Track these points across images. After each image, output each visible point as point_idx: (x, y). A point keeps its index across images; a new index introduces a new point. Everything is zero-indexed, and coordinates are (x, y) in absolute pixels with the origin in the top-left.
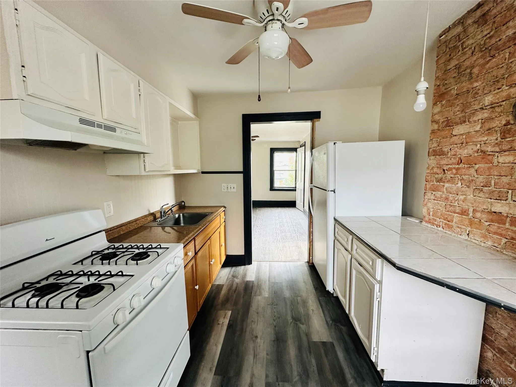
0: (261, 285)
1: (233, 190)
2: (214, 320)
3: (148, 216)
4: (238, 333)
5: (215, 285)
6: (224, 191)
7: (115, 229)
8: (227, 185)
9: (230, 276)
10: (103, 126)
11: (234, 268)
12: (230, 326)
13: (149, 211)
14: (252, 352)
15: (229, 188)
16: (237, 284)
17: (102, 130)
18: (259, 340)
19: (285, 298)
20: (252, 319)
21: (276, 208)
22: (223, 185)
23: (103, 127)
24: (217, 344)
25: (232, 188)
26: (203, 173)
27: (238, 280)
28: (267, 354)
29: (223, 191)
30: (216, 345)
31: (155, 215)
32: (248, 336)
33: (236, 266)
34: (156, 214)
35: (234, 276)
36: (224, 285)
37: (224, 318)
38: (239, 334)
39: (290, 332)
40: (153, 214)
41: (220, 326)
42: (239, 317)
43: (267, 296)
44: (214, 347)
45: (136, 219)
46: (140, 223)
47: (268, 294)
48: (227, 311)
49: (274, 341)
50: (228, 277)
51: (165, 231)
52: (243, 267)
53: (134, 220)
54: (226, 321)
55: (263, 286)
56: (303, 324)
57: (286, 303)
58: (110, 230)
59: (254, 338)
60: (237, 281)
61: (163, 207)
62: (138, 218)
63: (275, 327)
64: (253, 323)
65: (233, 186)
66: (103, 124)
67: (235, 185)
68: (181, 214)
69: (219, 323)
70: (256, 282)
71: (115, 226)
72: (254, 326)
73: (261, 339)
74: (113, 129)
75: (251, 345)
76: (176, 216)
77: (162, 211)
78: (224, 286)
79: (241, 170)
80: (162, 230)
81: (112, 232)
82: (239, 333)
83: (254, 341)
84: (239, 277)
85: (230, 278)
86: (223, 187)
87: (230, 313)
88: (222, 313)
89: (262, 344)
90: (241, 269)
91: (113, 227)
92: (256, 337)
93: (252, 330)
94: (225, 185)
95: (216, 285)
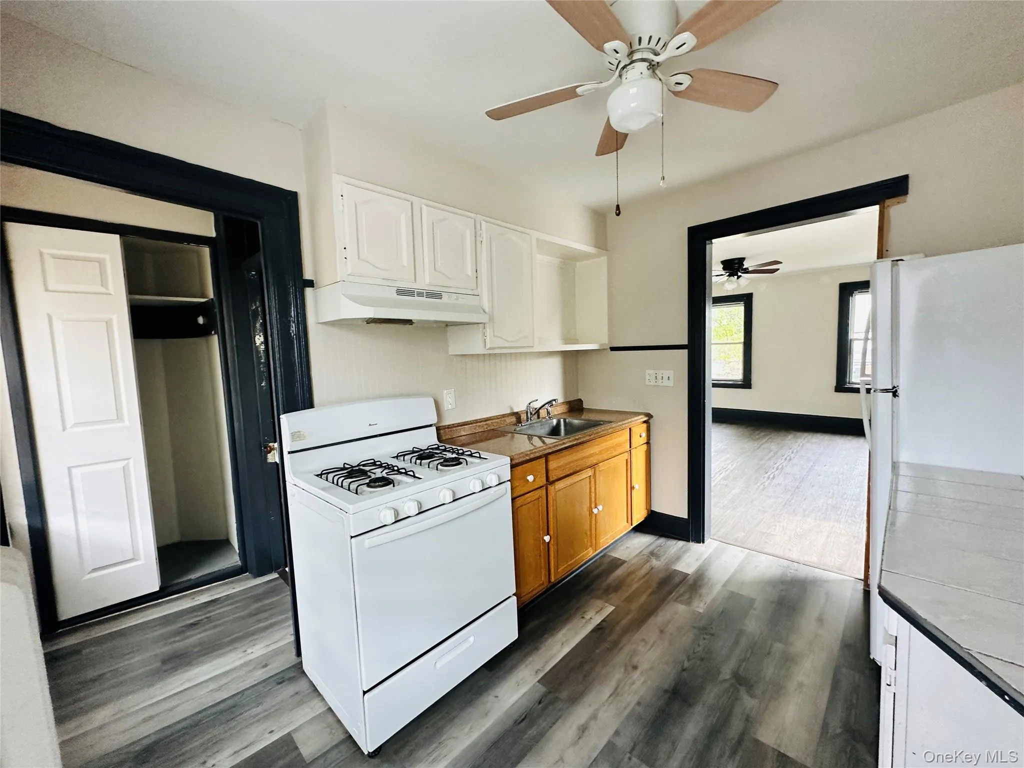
0: (700, 586)
1: (666, 383)
2: (578, 609)
3: (508, 416)
4: (606, 645)
5: (610, 556)
6: (649, 383)
7: (455, 427)
8: (656, 372)
9: (646, 552)
10: (425, 293)
11: (662, 540)
12: (599, 628)
13: (511, 409)
14: (613, 684)
15: (659, 377)
16: (652, 568)
17: (424, 299)
18: (636, 675)
19: (741, 632)
20: (645, 637)
21: (850, 438)
22: (647, 372)
23: (425, 295)
24: (564, 644)
25: (665, 378)
26: (613, 349)
27: (658, 562)
28: (639, 703)
29: (647, 383)
30: (562, 644)
31: (520, 417)
32: (621, 657)
33: (668, 538)
34: (522, 415)
35: (652, 554)
36: (626, 561)
37: (597, 613)
38: (608, 648)
39: (711, 695)
40: (517, 415)
41: (584, 621)
42: (624, 622)
43: (701, 611)
44: (558, 646)
45: (487, 418)
46: (494, 425)
47: (705, 607)
48: (607, 604)
49: (666, 691)
50: (642, 551)
51: (532, 444)
52: (681, 543)
53: (485, 418)
54: (598, 620)
55: (704, 591)
56: (752, 696)
57: (736, 642)
58: (448, 428)
59: (630, 668)
60: (654, 562)
61: (530, 404)
62: (490, 417)
63: (684, 670)
64: (643, 644)
65: (667, 373)
66: (425, 291)
67: (670, 373)
68: (562, 420)
69: (585, 616)
70: (692, 578)
71: (456, 424)
72: (641, 648)
73: (642, 673)
74: (437, 296)
75: (618, 675)
76: (553, 423)
77: (529, 411)
78: (626, 564)
79: (685, 341)
80: (527, 441)
81: (450, 429)
82: (608, 646)
83: (626, 670)
84: (662, 559)
85: (644, 555)
86: (648, 377)
87: (612, 608)
88: (599, 603)
89: (638, 683)
90: (675, 546)
91: (453, 424)
92: (635, 668)
93: (634, 653)
94: (652, 372)
95: (612, 558)
